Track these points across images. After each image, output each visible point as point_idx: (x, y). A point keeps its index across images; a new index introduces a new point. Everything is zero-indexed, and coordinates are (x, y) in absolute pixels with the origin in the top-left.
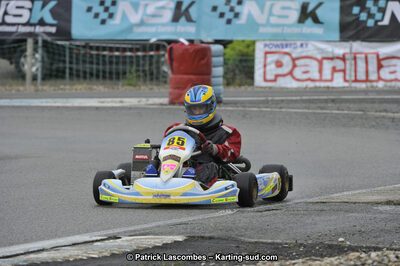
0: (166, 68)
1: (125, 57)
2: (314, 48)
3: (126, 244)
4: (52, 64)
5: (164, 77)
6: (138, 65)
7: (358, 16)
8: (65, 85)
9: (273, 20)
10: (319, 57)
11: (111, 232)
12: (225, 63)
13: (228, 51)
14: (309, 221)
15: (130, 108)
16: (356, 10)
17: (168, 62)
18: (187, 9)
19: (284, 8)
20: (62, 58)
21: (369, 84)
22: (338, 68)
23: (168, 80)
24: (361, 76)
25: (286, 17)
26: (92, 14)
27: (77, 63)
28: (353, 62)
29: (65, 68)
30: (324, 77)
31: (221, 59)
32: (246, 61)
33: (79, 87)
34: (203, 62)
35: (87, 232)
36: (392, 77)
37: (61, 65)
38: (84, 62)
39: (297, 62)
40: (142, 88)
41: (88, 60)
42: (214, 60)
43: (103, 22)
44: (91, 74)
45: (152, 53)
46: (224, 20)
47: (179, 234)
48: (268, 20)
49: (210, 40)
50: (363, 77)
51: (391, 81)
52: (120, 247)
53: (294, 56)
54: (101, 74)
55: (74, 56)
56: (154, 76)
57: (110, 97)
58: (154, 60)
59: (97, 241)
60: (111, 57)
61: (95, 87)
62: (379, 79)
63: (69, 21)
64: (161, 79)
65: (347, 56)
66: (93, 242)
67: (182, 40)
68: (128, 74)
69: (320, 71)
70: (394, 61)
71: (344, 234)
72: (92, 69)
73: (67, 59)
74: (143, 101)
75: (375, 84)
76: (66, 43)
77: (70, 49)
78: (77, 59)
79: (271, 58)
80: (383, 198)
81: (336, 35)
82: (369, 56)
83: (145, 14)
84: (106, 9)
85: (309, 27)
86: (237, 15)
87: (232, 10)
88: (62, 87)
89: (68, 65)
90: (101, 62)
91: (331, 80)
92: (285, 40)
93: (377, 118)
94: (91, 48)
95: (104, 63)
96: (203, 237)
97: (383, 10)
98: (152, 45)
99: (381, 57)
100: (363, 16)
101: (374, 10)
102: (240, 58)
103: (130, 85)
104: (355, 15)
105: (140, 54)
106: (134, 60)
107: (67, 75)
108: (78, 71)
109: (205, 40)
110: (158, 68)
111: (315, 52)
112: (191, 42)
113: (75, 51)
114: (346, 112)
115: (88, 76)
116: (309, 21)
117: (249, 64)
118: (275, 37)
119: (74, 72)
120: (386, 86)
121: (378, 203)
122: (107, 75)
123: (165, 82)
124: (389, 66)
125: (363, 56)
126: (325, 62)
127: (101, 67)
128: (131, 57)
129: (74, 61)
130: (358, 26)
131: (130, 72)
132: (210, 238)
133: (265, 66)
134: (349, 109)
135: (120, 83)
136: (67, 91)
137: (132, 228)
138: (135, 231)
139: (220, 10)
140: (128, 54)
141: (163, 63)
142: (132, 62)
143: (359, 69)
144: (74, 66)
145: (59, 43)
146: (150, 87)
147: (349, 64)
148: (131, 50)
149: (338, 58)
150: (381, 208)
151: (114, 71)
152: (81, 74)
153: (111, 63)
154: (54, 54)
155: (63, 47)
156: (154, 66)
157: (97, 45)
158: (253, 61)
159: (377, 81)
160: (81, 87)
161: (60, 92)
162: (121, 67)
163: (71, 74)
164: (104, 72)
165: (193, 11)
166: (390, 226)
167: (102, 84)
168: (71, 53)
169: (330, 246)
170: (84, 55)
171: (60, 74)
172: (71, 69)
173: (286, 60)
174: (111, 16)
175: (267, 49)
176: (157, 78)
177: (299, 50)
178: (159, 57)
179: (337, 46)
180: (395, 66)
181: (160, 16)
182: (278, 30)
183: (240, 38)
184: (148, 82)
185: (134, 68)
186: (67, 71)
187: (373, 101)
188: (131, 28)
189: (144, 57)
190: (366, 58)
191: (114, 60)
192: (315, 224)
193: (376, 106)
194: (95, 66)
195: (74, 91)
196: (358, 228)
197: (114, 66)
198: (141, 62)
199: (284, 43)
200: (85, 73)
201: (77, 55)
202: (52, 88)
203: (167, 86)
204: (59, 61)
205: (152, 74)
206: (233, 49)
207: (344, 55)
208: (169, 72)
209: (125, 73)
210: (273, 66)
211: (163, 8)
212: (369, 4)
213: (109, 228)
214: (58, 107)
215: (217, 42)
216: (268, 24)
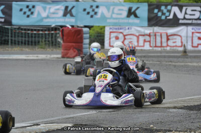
0: (60, 40)
1: (39, 34)
2: (135, 30)
3: (43, 128)
4: (2, 37)
5: (59, 44)
6: (46, 38)
7: (157, 14)
8: (8, 48)
9: (114, 16)
10: (137, 34)
11: (35, 122)
12: (90, 38)
13: (91, 31)
14: (135, 117)
15: (42, 60)
16: (156, 11)
17: (61, 36)
18: (71, 10)
19: (120, 10)
20: (7, 34)
21: (162, 48)
22: (147, 40)
23: (61, 46)
24: (159, 44)
25: (121, 14)
26: (22, 12)
27: (15, 37)
28: (154, 37)
29: (9, 40)
30: (140, 45)
31: (88, 35)
32: (100, 36)
33: (16, 49)
34: (79, 37)
35: (23, 122)
36: (174, 44)
37: (7, 38)
38: (18, 36)
39: (126, 37)
40: (48, 49)
41: (20, 35)
42: (85, 35)
43: (28, 16)
44: (22, 43)
45: (53, 32)
46: (89, 16)
47: (69, 123)
48: (112, 16)
49: (82, 25)
50: (159, 45)
51: (174, 46)
52: (40, 129)
53: (125, 34)
54: (27, 43)
55: (13, 33)
56: (54, 44)
57: (31, 54)
58: (54, 36)
59: (28, 126)
60: (32, 34)
61: (24, 49)
62: (168, 45)
63: (11, 16)
64: (57, 45)
65: (151, 34)
66: (26, 127)
67: (68, 26)
68: (40, 43)
69: (138, 41)
70: (175, 37)
71: (153, 123)
72: (22, 40)
73: (10, 35)
74: (49, 56)
75: (165, 48)
76: (9, 27)
77: (11, 30)
78: (15, 35)
79: (113, 35)
80: (172, 105)
81: (146, 23)
82: (163, 34)
83: (49, 12)
84: (30, 10)
85: (132, 19)
86: (96, 13)
87: (93, 10)
88: (7, 49)
89: (10, 38)
90: (27, 36)
91: (143, 46)
92: (120, 26)
93: (167, 65)
94: (22, 29)
95: (29, 37)
96: (81, 125)
97: (169, 11)
98: (52, 28)
99: (168, 35)
100: (160, 14)
101: (165, 11)
102: (97, 35)
103: (42, 48)
104: (156, 13)
105: (47, 32)
106: (44, 35)
107: (10, 43)
108: (15, 41)
109: (79, 26)
110: (56, 40)
111: (135, 32)
112: (73, 26)
113: (14, 31)
114: (151, 62)
115: (20, 43)
116: (132, 16)
117: (102, 38)
118: (115, 24)
119: (13, 42)
120: (170, 49)
121: (169, 108)
122: (30, 43)
123: (59, 47)
124: (173, 39)
125: (159, 34)
126: (140, 37)
127: (27, 39)
128: (42, 34)
129: (13, 35)
130: (157, 19)
131: (42, 42)
132: (86, 125)
133: (110, 39)
134: (153, 61)
135: (37, 47)
136: (10, 51)
137: (46, 120)
138: (47, 121)
139: (87, 11)
140: (41, 32)
141: (58, 37)
142: (42, 37)
143: (157, 41)
144: (13, 38)
145: (6, 27)
146: (52, 49)
147: (152, 38)
148: (42, 30)
149: (147, 35)
150: (171, 110)
151: (33, 41)
152: (17, 43)
153: (32, 37)
154: (3, 32)
155: (8, 29)
156: (54, 39)
157: (25, 28)
158: (104, 36)
159: (166, 47)
160: (17, 49)
161: (6, 51)
162: (37, 39)
163: (11, 43)
164: (28, 42)
165: (74, 11)
166: (176, 119)
167: (27, 48)
168: (11, 32)
169: (146, 129)
170: (18, 33)
171: (6, 42)
172: (11, 40)
173: (121, 36)
174: (32, 13)
175: (111, 30)
176: (55, 45)
177: (127, 31)
178: (56, 34)
179: (146, 29)
180: (175, 39)
181: (57, 13)
182: (117, 21)
183: (98, 25)
184: (51, 47)
185: (44, 39)
186: (10, 41)
187: (165, 57)
188: (42, 19)
189: (49, 34)
190: (161, 35)
191: (34, 36)
192: (138, 118)
193: (166, 59)
194: (24, 39)
195: (13, 51)
196: (160, 120)
197: (33, 39)
198: (47, 37)
199: (120, 27)
200: (19, 42)
201: (15, 33)
202: (2, 50)
203: (60, 49)
204: (6, 36)
205: (52, 43)
206: (94, 30)
207: (150, 34)
208: (62, 42)
209: (39, 42)
210: (114, 39)
211: (58, 9)
212: (163, 8)
213: (34, 120)
214: (5, 59)
215: (85, 27)
216: (112, 18)
